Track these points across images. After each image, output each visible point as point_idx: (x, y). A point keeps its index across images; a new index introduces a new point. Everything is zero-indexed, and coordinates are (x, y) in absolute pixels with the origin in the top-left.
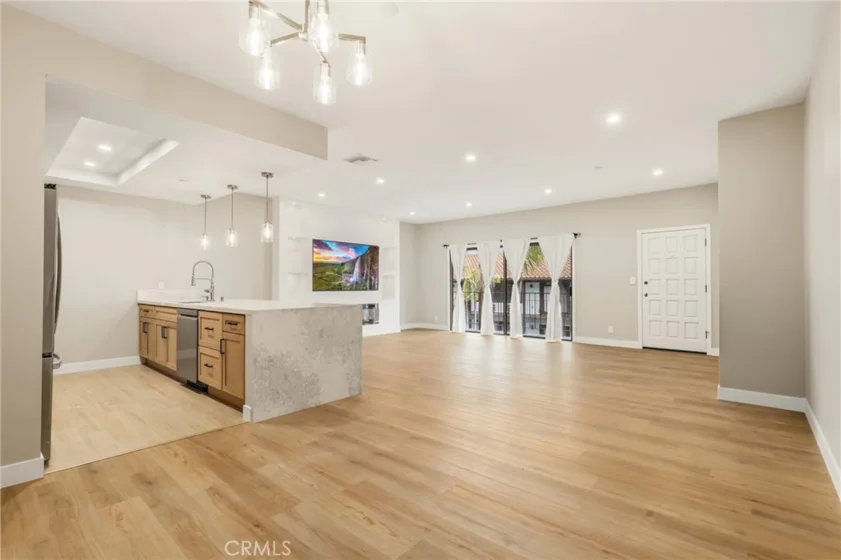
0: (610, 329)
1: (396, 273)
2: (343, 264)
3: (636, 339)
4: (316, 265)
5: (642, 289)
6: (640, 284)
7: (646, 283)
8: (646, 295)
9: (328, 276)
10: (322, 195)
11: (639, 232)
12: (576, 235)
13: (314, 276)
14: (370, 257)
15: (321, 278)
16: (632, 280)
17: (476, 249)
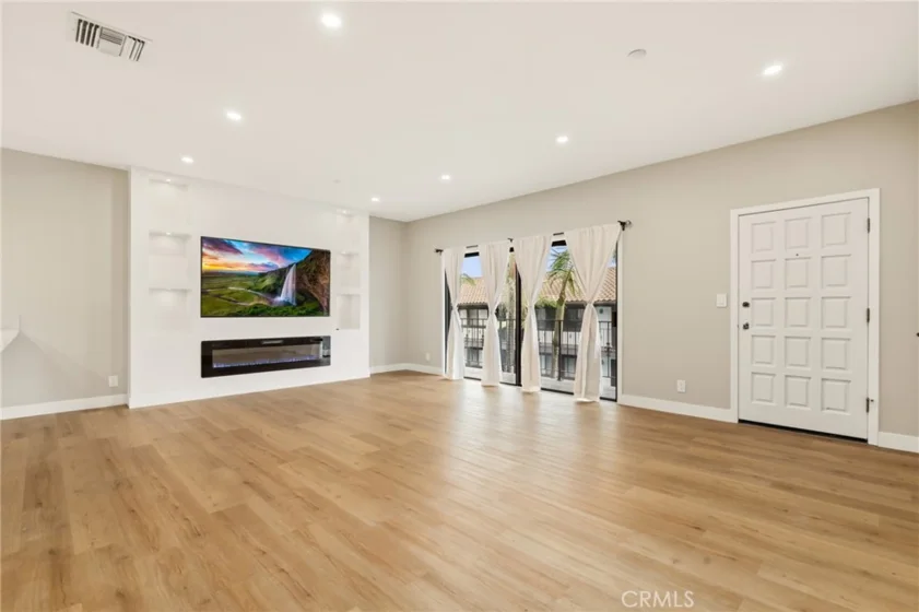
0: (681, 386)
1: (363, 290)
2: (262, 275)
3: (727, 406)
4: (206, 277)
5: (737, 315)
6: (735, 305)
7: (746, 305)
8: (746, 327)
9: (232, 292)
10: (188, 160)
11: (734, 213)
12: (623, 224)
13: (203, 293)
14: (314, 265)
15: (219, 296)
16: (721, 300)
17: (477, 254)
